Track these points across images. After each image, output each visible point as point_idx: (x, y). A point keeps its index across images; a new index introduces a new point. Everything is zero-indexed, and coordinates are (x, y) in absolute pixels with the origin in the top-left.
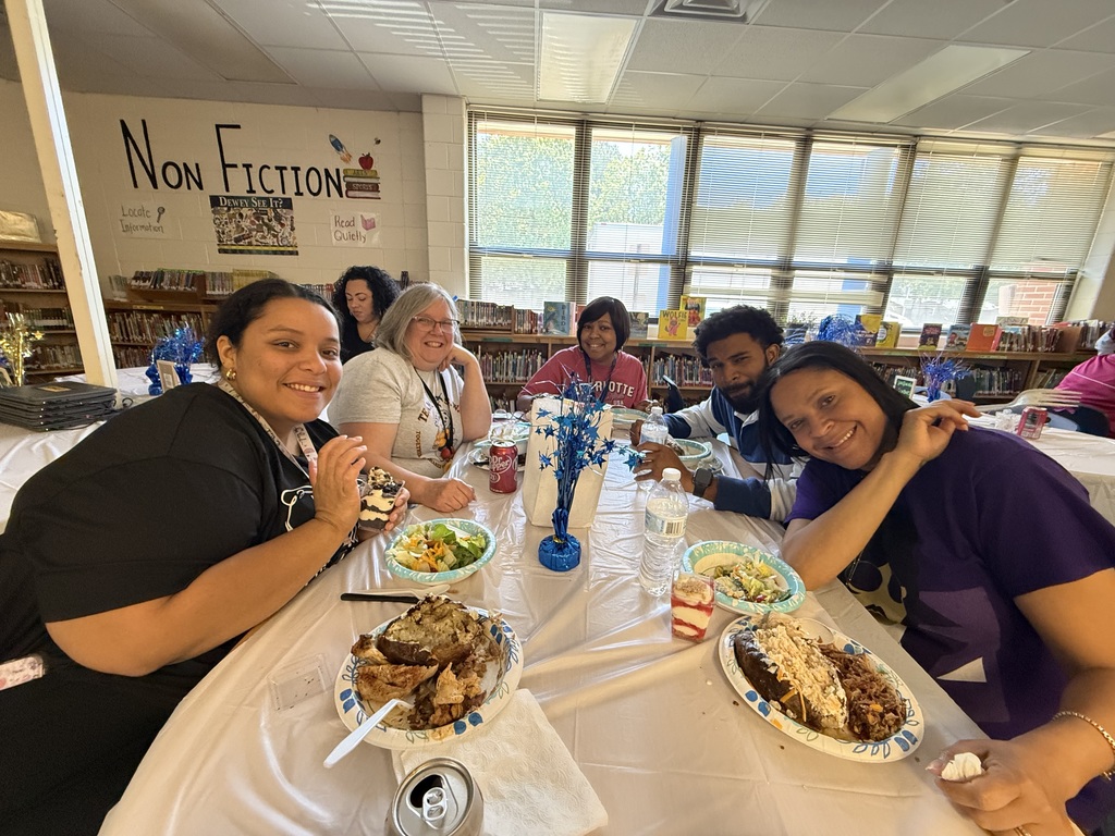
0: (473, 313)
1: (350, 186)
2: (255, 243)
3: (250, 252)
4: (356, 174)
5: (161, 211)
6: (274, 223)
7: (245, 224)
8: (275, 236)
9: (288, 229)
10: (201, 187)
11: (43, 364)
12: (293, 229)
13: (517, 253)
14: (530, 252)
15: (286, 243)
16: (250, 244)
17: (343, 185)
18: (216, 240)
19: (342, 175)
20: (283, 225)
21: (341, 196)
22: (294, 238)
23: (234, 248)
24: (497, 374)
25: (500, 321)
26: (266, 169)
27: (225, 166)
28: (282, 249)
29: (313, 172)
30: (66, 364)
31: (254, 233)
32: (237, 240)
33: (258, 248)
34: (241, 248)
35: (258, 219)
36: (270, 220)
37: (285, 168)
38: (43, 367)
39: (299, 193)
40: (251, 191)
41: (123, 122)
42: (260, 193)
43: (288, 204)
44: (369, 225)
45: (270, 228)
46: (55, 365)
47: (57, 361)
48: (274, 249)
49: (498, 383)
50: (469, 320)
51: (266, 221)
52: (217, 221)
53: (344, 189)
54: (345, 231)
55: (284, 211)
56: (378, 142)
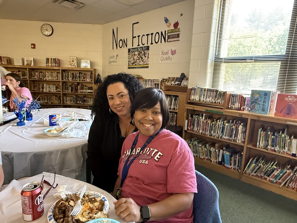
0: (204, 95)
1: (169, 38)
2: (137, 64)
3: (135, 68)
4: (172, 31)
5: (117, 56)
6: (143, 56)
7: (136, 57)
8: (143, 61)
9: (147, 57)
10: (126, 47)
11: (86, 103)
12: (148, 58)
13: (243, 60)
14: (251, 58)
15: (145, 63)
16: (136, 65)
17: (167, 37)
18: (128, 64)
19: (167, 33)
20: (145, 57)
21: (165, 42)
22: (148, 61)
23: (132, 66)
24: (212, 132)
25: (219, 101)
26: (144, 36)
27: (133, 37)
28: (144, 66)
29: (157, 34)
30: (91, 103)
31: (137, 61)
32: (133, 64)
33: (138, 66)
34: (133, 66)
35: (139, 56)
36: (142, 55)
37: (149, 34)
38: (86, 104)
39: (152, 44)
40: (139, 45)
41: (113, 29)
42: (141, 46)
43: (148, 48)
44: (173, 53)
45: (142, 58)
46: (89, 103)
47: (89, 102)
48: (142, 66)
49: (212, 137)
50: (202, 99)
51: (141, 56)
52: (129, 58)
53: (167, 38)
54: (165, 56)
55: (147, 51)
56: (182, 15)
